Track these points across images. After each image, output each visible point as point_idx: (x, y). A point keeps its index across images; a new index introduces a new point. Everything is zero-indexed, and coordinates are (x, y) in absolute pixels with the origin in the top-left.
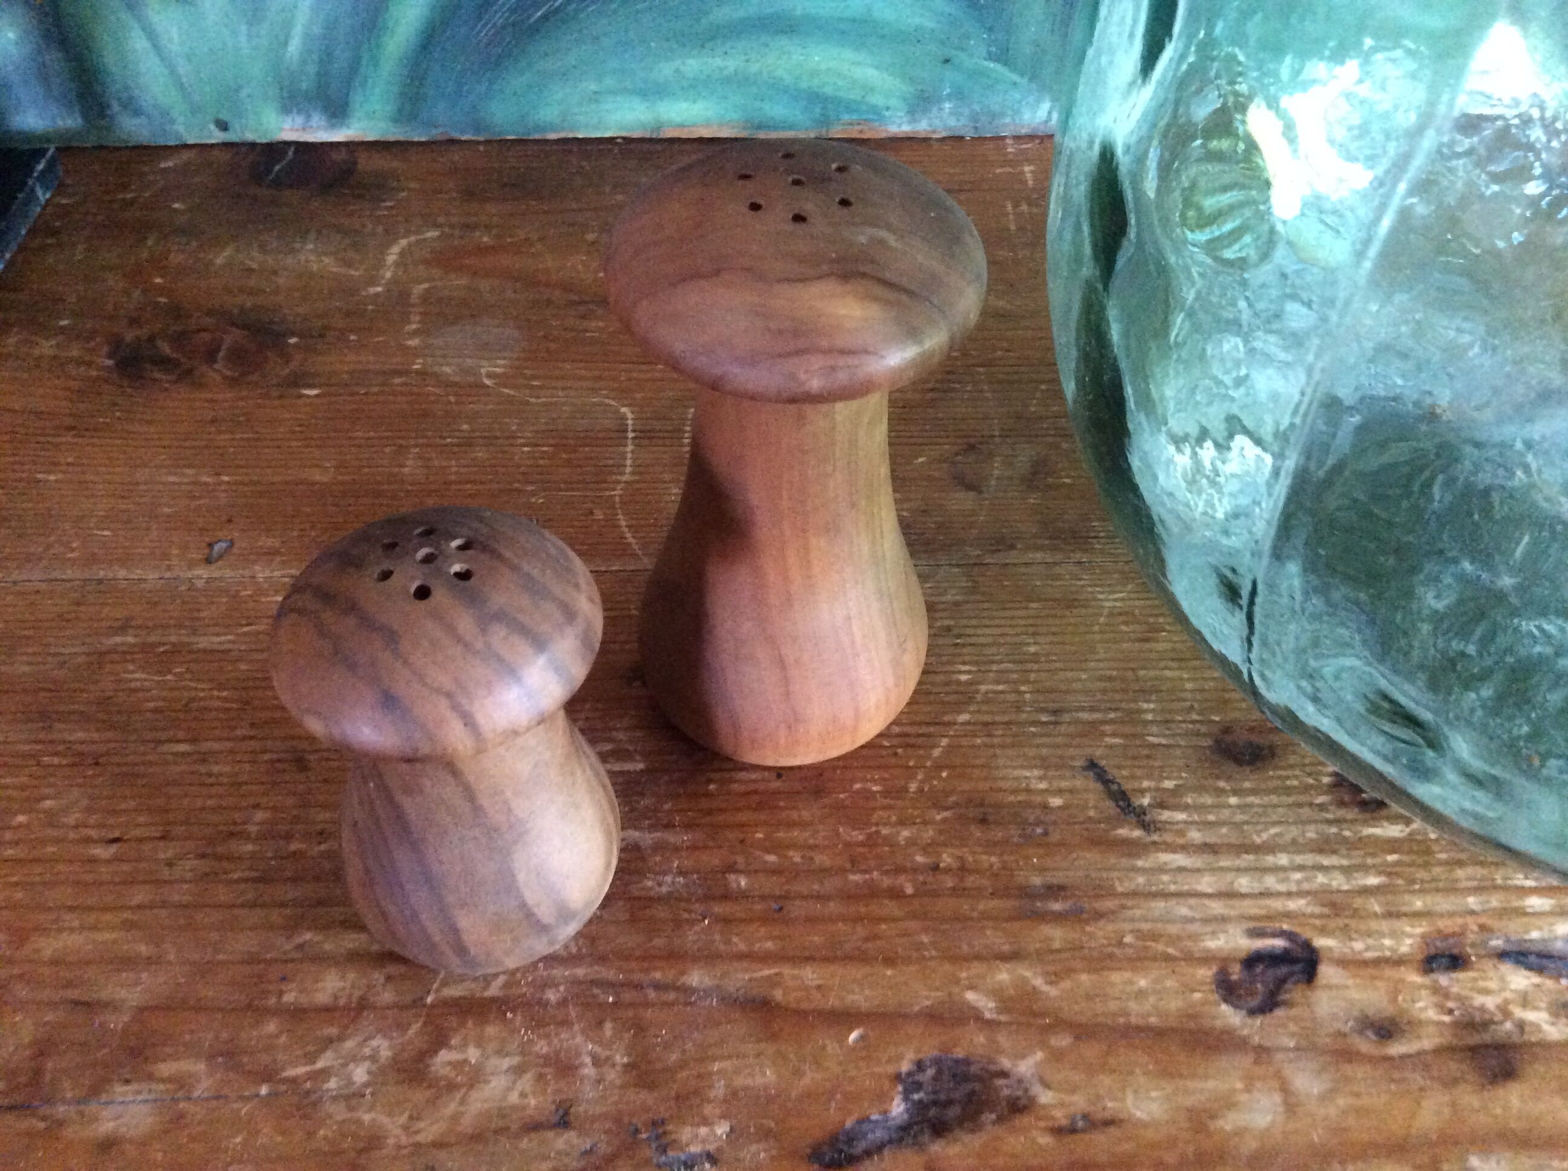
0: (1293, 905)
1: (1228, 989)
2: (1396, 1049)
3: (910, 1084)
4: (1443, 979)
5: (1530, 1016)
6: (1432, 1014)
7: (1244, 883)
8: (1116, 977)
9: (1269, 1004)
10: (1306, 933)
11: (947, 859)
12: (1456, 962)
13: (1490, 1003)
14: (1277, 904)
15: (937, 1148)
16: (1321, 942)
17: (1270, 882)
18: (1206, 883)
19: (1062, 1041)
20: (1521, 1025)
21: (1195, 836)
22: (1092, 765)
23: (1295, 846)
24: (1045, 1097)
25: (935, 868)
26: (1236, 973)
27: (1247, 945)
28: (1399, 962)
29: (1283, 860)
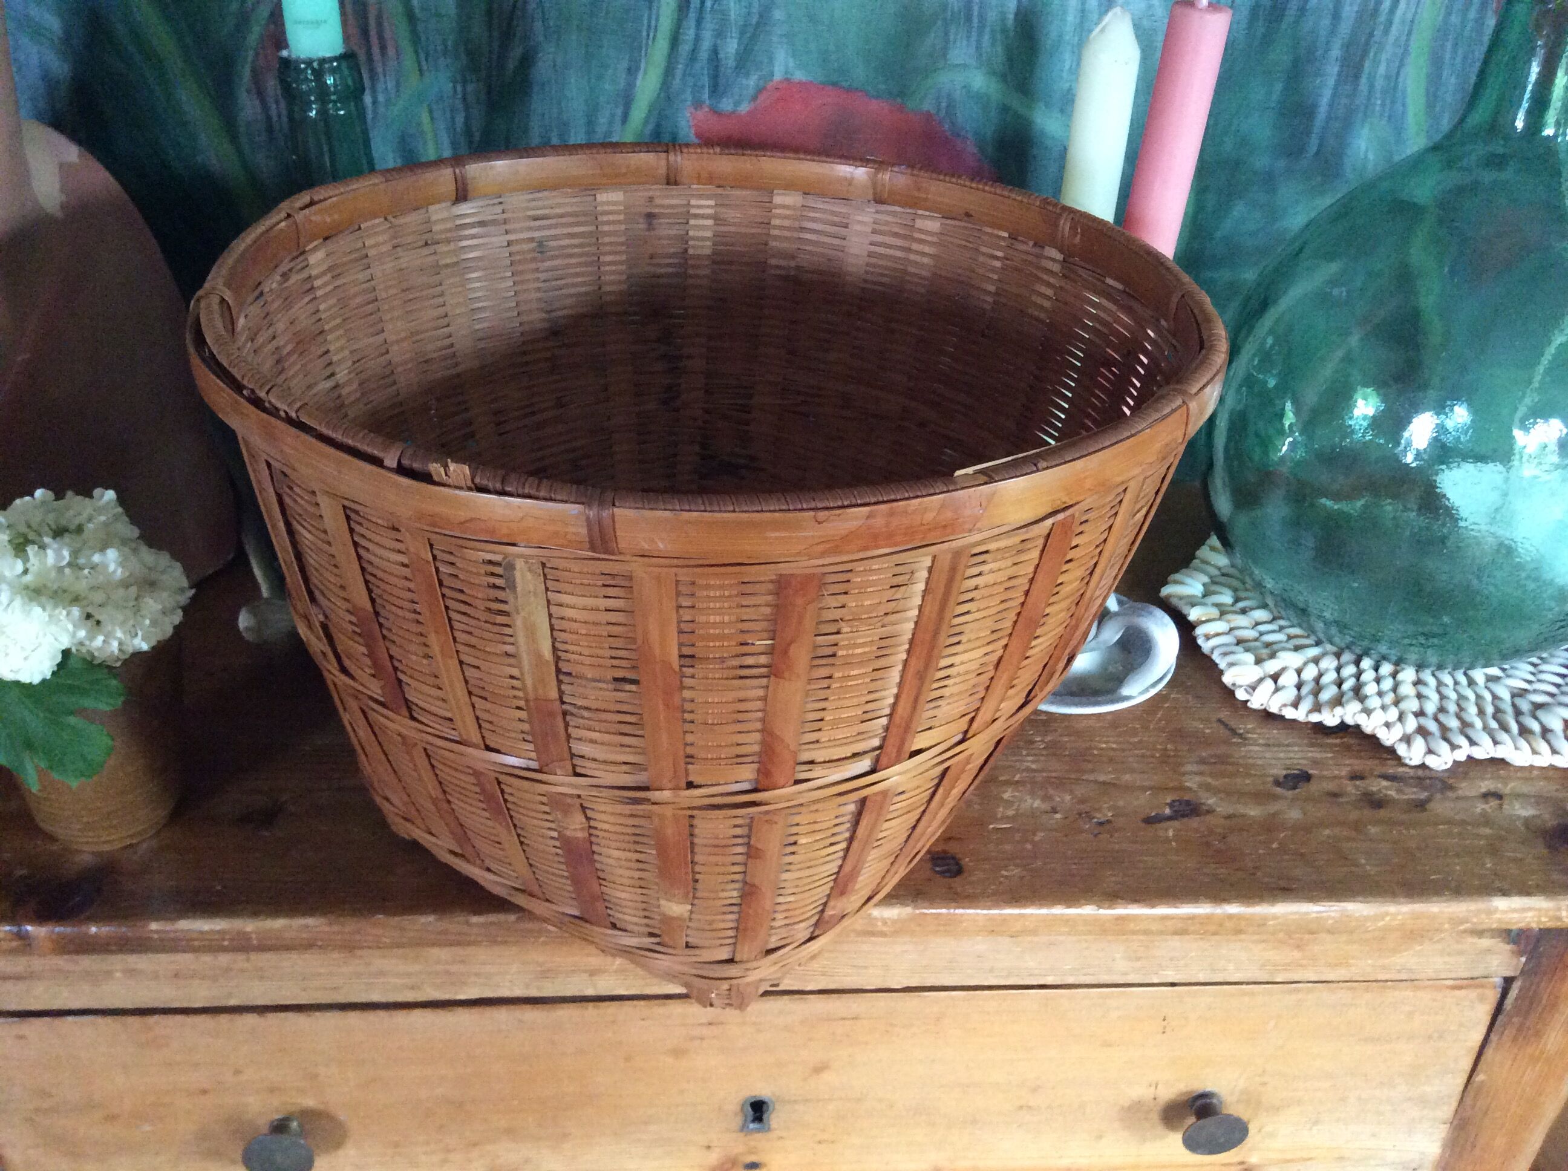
0: (1301, 761)
1: (1277, 783)
2: (1341, 800)
3: (1171, 805)
4: (1358, 783)
5: (1389, 792)
6: (1354, 791)
7: (1282, 755)
8: (1239, 780)
9: (1294, 788)
10: (1305, 769)
11: (1169, 746)
12: (1362, 778)
13: (1374, 789)
14: (1295, 762)
15: (1185, 820)
16: (1310, 772)
17: (1292, 755)
18: (1268, 755)
19: (1222, 795)
20: (1386, 795)
21: (1261, 741)
22: (1220, 721)
23: (1299, 746)
24: (1218, 809)
25: (1166, 749)
26: (1281, 780)
27: (1284, 772)
28: (1341, 778)
29: (1296, 749)
